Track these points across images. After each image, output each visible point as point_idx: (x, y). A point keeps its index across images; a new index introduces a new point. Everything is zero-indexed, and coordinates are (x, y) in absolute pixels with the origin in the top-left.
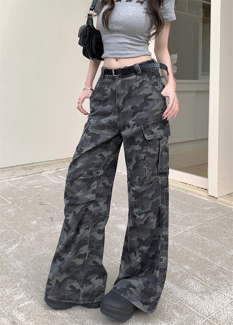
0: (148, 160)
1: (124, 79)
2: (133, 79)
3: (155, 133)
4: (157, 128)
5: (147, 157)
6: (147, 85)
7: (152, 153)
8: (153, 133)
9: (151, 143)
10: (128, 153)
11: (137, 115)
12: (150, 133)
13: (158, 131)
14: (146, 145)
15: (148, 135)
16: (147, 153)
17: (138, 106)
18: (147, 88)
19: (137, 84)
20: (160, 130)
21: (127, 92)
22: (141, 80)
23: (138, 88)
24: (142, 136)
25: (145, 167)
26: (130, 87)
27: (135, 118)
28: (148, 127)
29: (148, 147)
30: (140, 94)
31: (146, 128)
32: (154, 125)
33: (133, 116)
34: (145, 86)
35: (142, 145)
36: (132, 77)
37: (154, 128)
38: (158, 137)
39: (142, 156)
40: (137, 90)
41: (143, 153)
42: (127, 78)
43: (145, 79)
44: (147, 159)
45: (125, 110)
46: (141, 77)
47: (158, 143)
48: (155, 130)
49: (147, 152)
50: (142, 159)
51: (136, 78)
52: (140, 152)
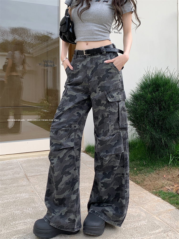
0: (110, 118)
1: (92, 57)
4: (116, 93)
5: (110, 114)
9: (112, 104)
10: (95, 112)
11: (101, 83)
12: (111, 97)
13: (117, 95)
16: (110, 112)
19: (101, 61)
21: (94, 66)
22: (104, 59)
23: (101, 64)
24: (105, 100)
25: (108, 123)
27: (100, 85)
29: (110, 107)
30: (103, 68)
31: (108, 93)
32: (114, 91)
33: (98, 84)
35: (106, 106)
37: (114, 93)
39: (106, 114)
41: (107, 112)
42: (94, 57)
43: (107, 58)
44: (109, 116)
45: (93, 79)
46: (105, 56)
47: (117, 104)
48: (115, 95)
50: (106, 116)
52: (105, 111)
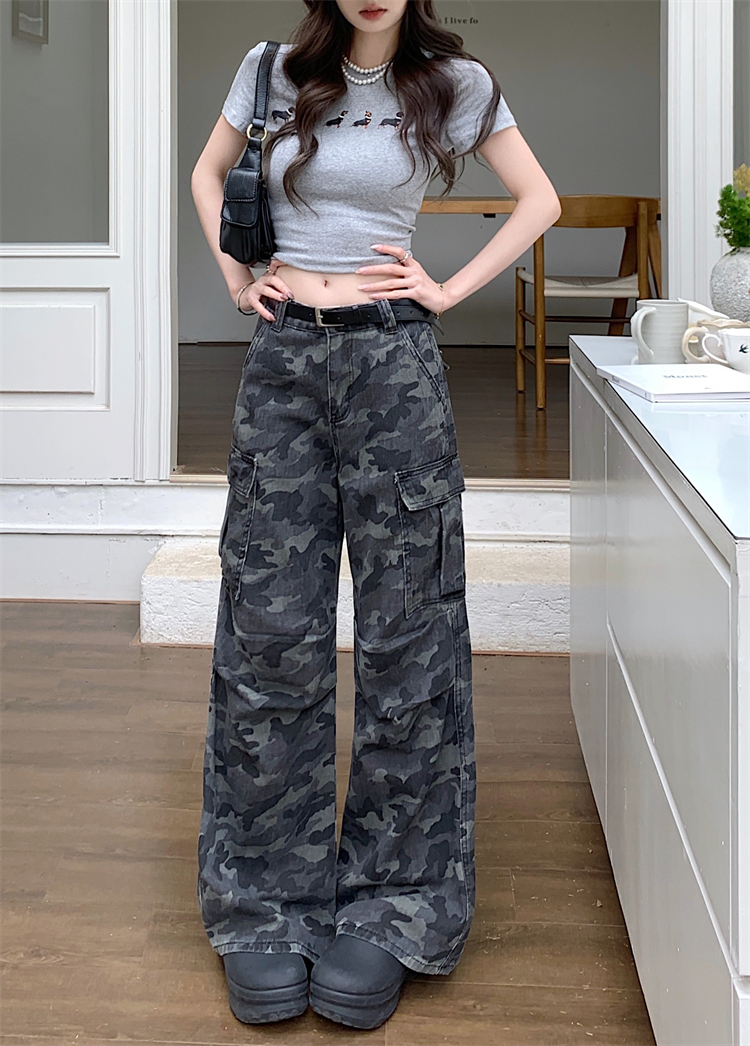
1: (350, 337)
2: (369, 340)
3: (428, 491)
4: (431, 476)
5: (408, 556)
6: (407, 359)
7: (419, 545)
8: (422, 491)
12: (416, 490)
13: (435, 484)
14: (406, 525)
15: (411, 496)
17: (384, 413)
18: (407, 366)
19: (380, 354)
20: (439, 481)
21: (357, 371)
22: (391, 346)
23: (383, 364)
26: (365, 360)
28: (410, 474)
30: (389, 382)
31: (404, 477)
32: (425, 468)
34: (401, 361)
35: (394, 525)
36: (368, 333)
37: (424, 477)
38: (436, 501)
39: (393, 555)
40: (381, 368)
41: (396, 547)
42: (356, 335)
43: (400, 343)
46: (392, 336)
48: (427, 482)
49: (408, 543)
50: (391, 564)
51: (377, 337)
52: (387, 543)
